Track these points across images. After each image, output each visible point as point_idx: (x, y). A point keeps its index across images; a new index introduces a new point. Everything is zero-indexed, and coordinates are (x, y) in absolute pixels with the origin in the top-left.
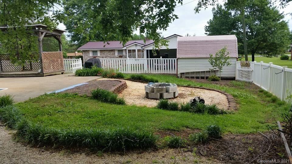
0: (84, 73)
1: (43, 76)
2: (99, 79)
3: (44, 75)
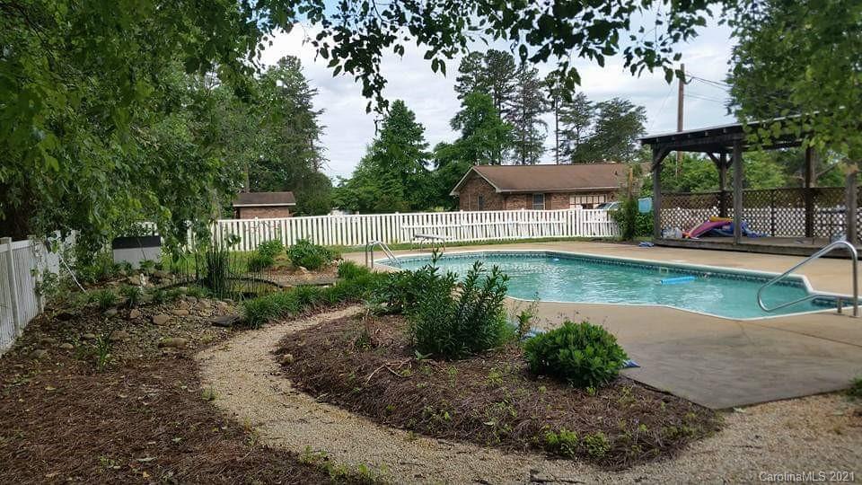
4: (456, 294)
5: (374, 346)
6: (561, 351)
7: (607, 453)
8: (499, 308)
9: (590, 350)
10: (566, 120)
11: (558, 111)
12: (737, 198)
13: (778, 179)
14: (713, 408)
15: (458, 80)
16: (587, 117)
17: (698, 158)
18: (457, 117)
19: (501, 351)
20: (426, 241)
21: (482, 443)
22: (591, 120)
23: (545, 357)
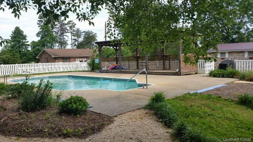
0: (219, 75)
1: (180, 75)
2: (237, 81)
3: (182, 74)
4: (35, 90)
5: (5, 110)
6: (69, 105)
7: (82, 133)
8: (50, 94)
9: (78, 104)
10: (74, 36)
11: (72, 33)
12: (120, 59)
13: (130, 54)
14: (112, 116)
15: (38, 21)
16: (80, 35)
17: (111, 48)
18: (38, 33)
19: (51, 107)
20: (27, 73)
21: (42, 137)
22: (81, 36)
23: (65, 107)
